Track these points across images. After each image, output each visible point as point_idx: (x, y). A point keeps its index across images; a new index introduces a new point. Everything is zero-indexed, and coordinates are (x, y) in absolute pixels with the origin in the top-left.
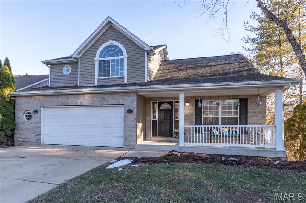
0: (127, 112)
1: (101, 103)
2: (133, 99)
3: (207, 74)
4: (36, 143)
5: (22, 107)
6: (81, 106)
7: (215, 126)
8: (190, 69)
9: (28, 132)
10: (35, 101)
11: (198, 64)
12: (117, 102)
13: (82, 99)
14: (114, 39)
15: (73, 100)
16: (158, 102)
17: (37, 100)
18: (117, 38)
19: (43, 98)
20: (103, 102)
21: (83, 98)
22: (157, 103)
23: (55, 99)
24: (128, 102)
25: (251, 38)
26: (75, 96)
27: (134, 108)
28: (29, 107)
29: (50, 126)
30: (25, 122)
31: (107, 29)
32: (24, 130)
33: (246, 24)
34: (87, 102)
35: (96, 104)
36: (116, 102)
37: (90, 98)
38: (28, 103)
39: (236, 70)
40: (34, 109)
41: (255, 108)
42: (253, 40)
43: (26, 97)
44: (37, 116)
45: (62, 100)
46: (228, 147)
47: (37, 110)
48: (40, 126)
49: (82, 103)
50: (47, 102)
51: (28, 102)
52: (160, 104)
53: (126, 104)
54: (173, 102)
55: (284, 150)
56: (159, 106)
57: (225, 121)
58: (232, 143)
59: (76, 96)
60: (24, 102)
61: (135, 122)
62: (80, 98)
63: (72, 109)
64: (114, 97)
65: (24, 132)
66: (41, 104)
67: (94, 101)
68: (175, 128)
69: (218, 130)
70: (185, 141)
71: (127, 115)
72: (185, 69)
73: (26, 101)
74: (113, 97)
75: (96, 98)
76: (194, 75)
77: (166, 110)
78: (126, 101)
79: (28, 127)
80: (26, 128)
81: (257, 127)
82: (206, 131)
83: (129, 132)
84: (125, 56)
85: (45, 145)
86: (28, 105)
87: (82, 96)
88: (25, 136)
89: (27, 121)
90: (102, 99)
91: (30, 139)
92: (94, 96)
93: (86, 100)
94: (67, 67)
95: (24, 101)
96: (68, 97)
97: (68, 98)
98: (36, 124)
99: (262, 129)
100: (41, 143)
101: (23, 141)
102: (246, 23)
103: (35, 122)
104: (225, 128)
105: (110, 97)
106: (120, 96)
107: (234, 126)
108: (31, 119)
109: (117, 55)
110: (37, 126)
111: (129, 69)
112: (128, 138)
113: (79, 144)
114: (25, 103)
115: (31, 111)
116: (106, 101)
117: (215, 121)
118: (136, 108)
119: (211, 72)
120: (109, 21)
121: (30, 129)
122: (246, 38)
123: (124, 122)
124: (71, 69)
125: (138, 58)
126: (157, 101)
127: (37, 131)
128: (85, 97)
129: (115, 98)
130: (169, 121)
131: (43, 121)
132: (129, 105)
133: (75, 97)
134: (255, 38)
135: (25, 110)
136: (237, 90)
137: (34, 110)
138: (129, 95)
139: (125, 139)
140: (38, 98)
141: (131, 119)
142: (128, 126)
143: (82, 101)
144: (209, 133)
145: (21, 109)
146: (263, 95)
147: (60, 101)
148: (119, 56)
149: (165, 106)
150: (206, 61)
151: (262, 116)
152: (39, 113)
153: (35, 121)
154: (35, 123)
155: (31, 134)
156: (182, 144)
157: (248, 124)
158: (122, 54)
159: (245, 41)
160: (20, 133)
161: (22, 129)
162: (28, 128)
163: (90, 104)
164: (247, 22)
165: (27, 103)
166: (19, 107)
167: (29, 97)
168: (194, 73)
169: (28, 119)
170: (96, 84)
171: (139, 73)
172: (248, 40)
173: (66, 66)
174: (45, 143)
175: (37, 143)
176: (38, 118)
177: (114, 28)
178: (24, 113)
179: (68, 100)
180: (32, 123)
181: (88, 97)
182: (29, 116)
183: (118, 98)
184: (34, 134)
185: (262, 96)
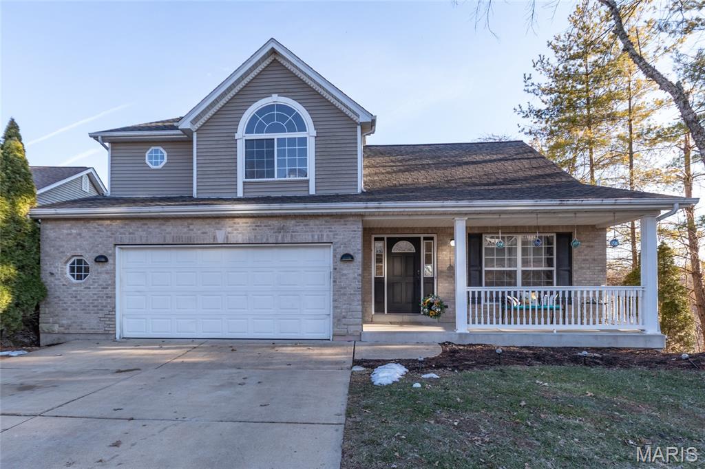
0: (342, 258)
1: (277, 239)
2: (355, 231)
3: (476, 181)
4: (103, 337)
5: (63, 246)
6: (227, 245)
7: (512, 289)
8: (430, 167)
9: (79, 309)
10: (101, 231)
11: (443, 158)
12: (316, 237)
13: (229, 230)
14: (282, 91)
15: (204, 230)
16: (388, 238)
17: (105, 230)
18: (290, 90)
19: (121, 226)
20: (283, 237)
21: (230, 227)
22: (386, 240)
23: (157, 228)
24: (342, 237)
25: (535, 108)
26: (208, 221)
27: (356, 251)
28: (80, 247)
29: (138, 294)
30: (69, 283)
31: (266, 67)
32: (69, 304)
33: (528, 79)
34: (240, 235)
35: (264, 241)
36: (313, 236)
37: (249, 226)
38: (78, 237)
39: (528, 173)
40: (98, 252)
41: (586, 252)
42: (539, 114)
43: (73, 222)
44: (103, 269)
45: (175, 230)
46: (555, 332)
47: (104, 254)
48: (115, 294)
49: (227, 237)
50: (131, 236)
51: (80, 234)
52: (391, 242)
53: (337, 242)
54: (420, 238)
55: (660, 333)
56: (390, 247)
57: (530, 279)
58: (546, 323)
59: (213, 222)
60: (68, 234)
61: (359, 282)
62: (222, 227)
63: (199, 252)
64: (307, 225)
65: (67, 310)
66: (115, 239)
67: (257, 233)
68: (427, 295)
69: (518, 296)
70: (468, 323)
71: (341, 265)
72: (420, 166)
73: (74, 231)
74: (305, 225)
75: (265, 226)
76: (448, 181)
77: (405, 256)
78: (337, 234)
79: (79, 297)
80: (74, 299)
81: (591, 289)
82: (494, 299)
83: (345, 304)
84: (310, 132)
85: (126, 341)
86: (78, 243)
87: (229, 222)
88: (70, 319)
89: (74, 281)
90: (278, 229)
91: (84, 326)
92: (258, 221)
93: (240, 230)
94: (156, 151)
95: (65, 231)
96: (192, 224)
97: (191, 227)
98: (103, 288)
99: (600, 292)
100: (117, 336)
101: (66, 332)
102: (527, 76)
103: (100, 285)
104: (530, 292)
105: (299, 225)
106: (324, 222)
107: (548, 289)
108: (85, 276)
109: (291, 129)
110: (107, 294)
111: (319, 161)
112: (344, 317)
113: (220, 334)
114: (69, 236)
115: (89, 258)
116: (289, 235)
117: (509, 278)
118: (360, 252)
119: (480, 176)
120: (273, 48)
121: (87, 302)
122: (525, 108)
123: (334, 282)
124: (168, 156)
125: (340, 138)
126: (386, 236)
127: (106, 307)
128: (235, 223)
129: (312, 228)
130: (411, 279)
131: (121, 280)
132: (345, 244)
133: (209, 224)
134: (542, 109)
135: (69, 255)
136: (574, 215)
137: (97, 255)
138: (345, 221)
139: (336, 320)
140: (107, 225)
141: (351, 276)
142: (342, 291)
143: (229, 233)
144: (500, 303)
145: (57, 252)
146: (601, 227)
147: (171, 233)
148: (295, 131)
149: (404, 247)
150: (457, 153)
151: (599, 268)
152: (110, 261)
153: (101, 283)
154: (100, 287)
155: (90, 313)
156: (462, 327)
157: (574, 283)
158: (302, 128)
159: (522, 113)
160: (56, 313)
161: (61, 302)
162: (79, 300)
163: (249, 240)
164: (530, 75)
165: (75, 237)
166: (53, 247)
167: (82, 222)
168: (446, 177)
169: (79, 277)
170: (240, 194)
171: (344, 172)
172: (528, 111)
173: (153, 148)
174: (126, 334)
175: (107, 335)
176: (107, 273)
177: (283, 66)
178: (67, 262)
179: (192, 230)
180: (91, 287)
181: (243, 223)
182: (79, 270)
183: (319, 228)
184: (98, 313)
185: (600, 229)
